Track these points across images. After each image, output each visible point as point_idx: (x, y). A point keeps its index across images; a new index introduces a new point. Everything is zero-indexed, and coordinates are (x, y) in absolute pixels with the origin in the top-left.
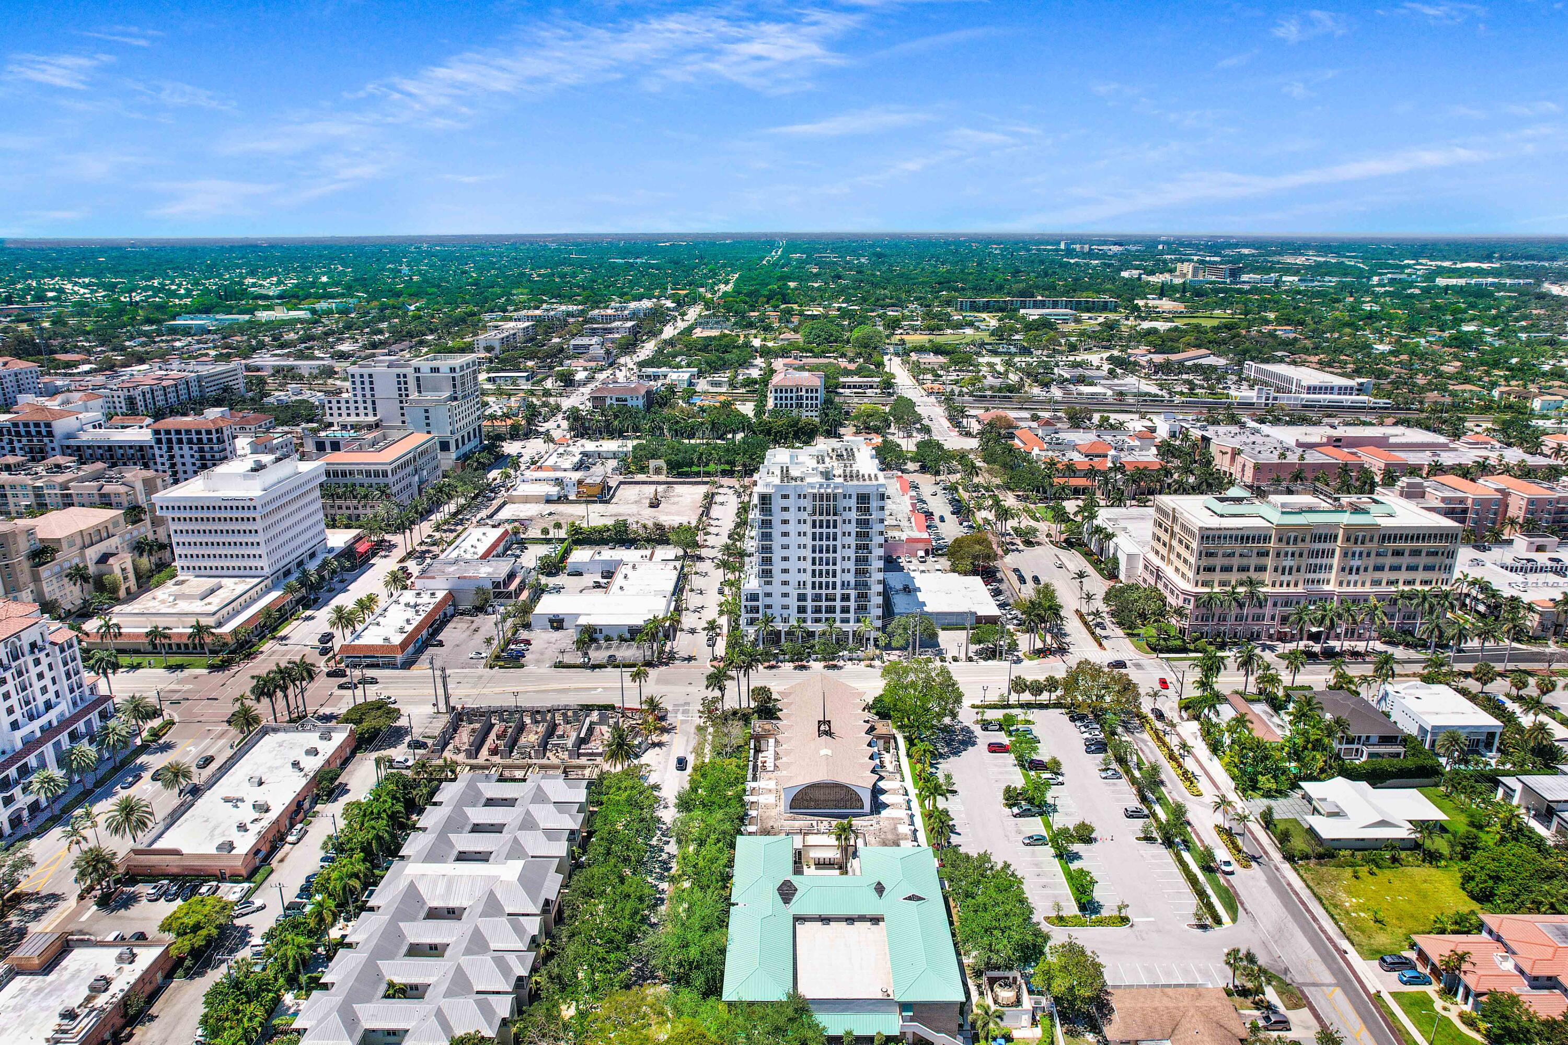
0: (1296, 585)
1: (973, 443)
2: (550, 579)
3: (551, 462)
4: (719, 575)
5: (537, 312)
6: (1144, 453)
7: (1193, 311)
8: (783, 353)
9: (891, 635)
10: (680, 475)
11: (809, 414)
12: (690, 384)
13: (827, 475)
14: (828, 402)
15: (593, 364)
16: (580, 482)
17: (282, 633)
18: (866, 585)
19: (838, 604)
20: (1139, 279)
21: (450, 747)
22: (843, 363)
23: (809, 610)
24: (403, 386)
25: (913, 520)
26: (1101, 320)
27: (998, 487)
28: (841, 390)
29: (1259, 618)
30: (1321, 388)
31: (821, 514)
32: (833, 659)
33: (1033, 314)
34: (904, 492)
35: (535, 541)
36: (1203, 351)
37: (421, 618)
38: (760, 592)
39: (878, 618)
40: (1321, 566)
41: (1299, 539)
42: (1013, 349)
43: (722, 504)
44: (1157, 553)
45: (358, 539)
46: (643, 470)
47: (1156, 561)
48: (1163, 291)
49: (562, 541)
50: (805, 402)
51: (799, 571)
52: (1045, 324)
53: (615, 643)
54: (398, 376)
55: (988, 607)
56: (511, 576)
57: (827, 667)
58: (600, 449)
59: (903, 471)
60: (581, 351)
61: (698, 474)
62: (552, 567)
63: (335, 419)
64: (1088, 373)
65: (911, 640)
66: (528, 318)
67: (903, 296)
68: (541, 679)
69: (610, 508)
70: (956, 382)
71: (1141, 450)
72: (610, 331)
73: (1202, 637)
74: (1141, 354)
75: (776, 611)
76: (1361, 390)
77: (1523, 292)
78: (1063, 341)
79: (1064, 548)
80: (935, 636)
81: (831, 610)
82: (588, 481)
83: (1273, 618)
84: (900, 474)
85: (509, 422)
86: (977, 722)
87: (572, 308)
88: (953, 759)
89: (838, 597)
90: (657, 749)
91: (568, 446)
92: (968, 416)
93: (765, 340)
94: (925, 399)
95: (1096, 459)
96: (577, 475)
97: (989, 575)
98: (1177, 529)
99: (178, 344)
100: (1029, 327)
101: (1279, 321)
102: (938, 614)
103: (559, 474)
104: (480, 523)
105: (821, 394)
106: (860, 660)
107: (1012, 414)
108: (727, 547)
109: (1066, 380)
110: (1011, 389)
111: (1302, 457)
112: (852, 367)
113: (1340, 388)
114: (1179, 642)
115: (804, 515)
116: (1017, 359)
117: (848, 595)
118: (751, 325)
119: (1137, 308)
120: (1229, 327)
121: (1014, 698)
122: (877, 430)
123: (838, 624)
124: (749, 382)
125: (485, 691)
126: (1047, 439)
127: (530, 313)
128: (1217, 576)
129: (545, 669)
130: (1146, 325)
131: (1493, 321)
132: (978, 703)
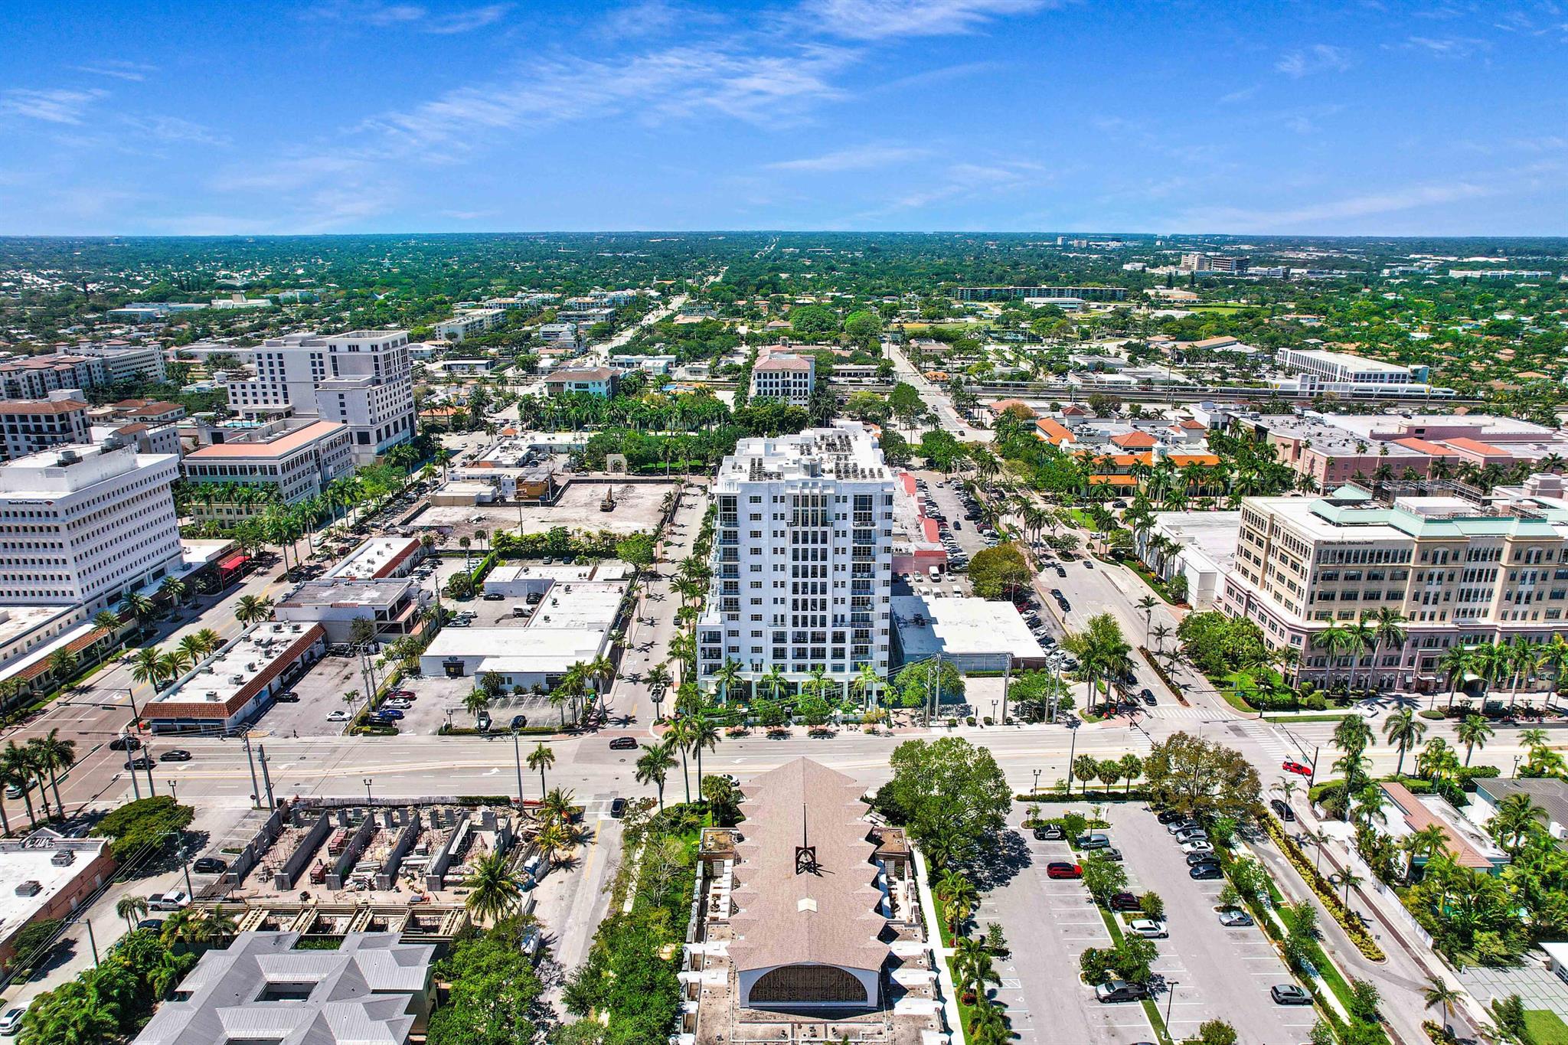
0: (1443, 617)
1: (987, 437)
2: (462, 604)
3: (491, 457)
4: (676, 601)
5: (511, 300)
6: (1191, 446)
7: (1205, 301)
8: (771, 339)
9: (902, 688)
10: (643, 472)
11: (797, 402)
12: (667, 371)
13: (813, 470)
14: (820, 390)
15: (562, 351)
16: (520, 481)
17: (85, 683)
18: (866, 619)
19: (829, 646)
20: (1143, 271)
21: (259, 868)
22: (837, 350)
23: (789, 654)
24: (318, 368)
25: (922, 527)
26: (1110, 309)
27: (1021, 486)
28: (834, 379)
29: (1393, 661)
30: (1369, 376)
31: (805, 524)
32: (822, 722)
33: (1039, 302)
34: (910, 492)
35: (453, 554)
36: (1229, 338)
37: (270, 661)
38: (722, 630)
39: (883, 664)
40: (1477, 592)
41: (1450, 557)
42: (1021, 337)
43: (690, 507)
44: (1245, 572)
45: (226, 553)
46: (599, 466)
47: (1246, 584)
48: (1170, 282)
49: (485, 553)
50: (792, 388)
51: (775, 601)
52: (1053, 311)
53: (528, 697)
54: (313, 356)
55: (1028, 647)
56: (404, 602)
57: (814, 734)
58: (553, 442)
59: (908, 467)
60: (549, 338)
61: (663, 471)
62: (465, 589)
63: (241, 408)
64: (1107, 360)
65: (928, 697)
66: (500, 306)
67: (900, 286)
68: (420, 753)
69: (555, 512)
70: (962, 370)
71: (1188, 443)
72: (586, 318)
73: (1315, 688)
74: (1160, 341)
75: (745, 656)
76: (1415, 377)
77: (1544, 284)
78: (1075, 328)
79: (1111, 562)
80: (960, 688)
81: (819, 654)
82: (530, 479)
83: (1411, 662)
84: (904, 470)
85: (451, 411)
86: (1027, 825)
87: (548, 296)
88: (998, 890)
89: (829, 637)
90: (562, 871)
91: (516, 438)
92: (980, 406)
93: (752, 327)
94: (929, 387)
95: (1138, 453)
96: (517, 473)
97: (1022, 599)
98: (1276, 542)
99: (117, 332)
100: (1036, 314)
101: (1299, 310)
102: (962, 655)
103: (496, 471)
104: (388, 532)
105: (811, 380)
106: (858, 723)
107: (1030, 404)
108: (688, 563)
109: (1083, 368)
110: (1024, 376)
111: (1385, 451)
112: (847, 354)
113: (1391, 376)
114: (1289, 697)
115: (782, 525)
116: (1026, 347)
117: (842, 634)
118: (737, 313)
119: (1147, 298)
120: (1249, 315)
121: (1076, 786)
122: (875, 421)
123: (828, 673)
124: (732, 369)
125: (337, 772)
126: (1076, 430)
127: (503, 300)
128: (1336, 606)
129: (426, 738)
130: (1160, 313)
131: (1528, 310)
132: (1026, 793)
